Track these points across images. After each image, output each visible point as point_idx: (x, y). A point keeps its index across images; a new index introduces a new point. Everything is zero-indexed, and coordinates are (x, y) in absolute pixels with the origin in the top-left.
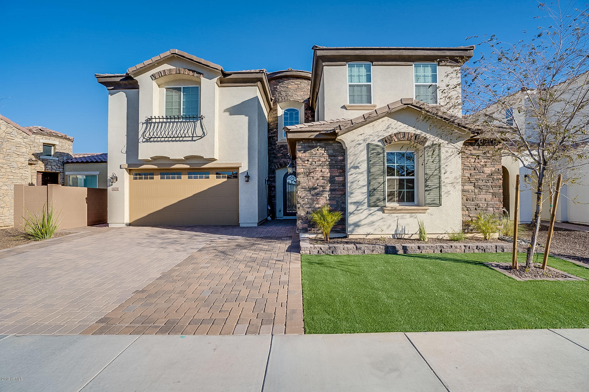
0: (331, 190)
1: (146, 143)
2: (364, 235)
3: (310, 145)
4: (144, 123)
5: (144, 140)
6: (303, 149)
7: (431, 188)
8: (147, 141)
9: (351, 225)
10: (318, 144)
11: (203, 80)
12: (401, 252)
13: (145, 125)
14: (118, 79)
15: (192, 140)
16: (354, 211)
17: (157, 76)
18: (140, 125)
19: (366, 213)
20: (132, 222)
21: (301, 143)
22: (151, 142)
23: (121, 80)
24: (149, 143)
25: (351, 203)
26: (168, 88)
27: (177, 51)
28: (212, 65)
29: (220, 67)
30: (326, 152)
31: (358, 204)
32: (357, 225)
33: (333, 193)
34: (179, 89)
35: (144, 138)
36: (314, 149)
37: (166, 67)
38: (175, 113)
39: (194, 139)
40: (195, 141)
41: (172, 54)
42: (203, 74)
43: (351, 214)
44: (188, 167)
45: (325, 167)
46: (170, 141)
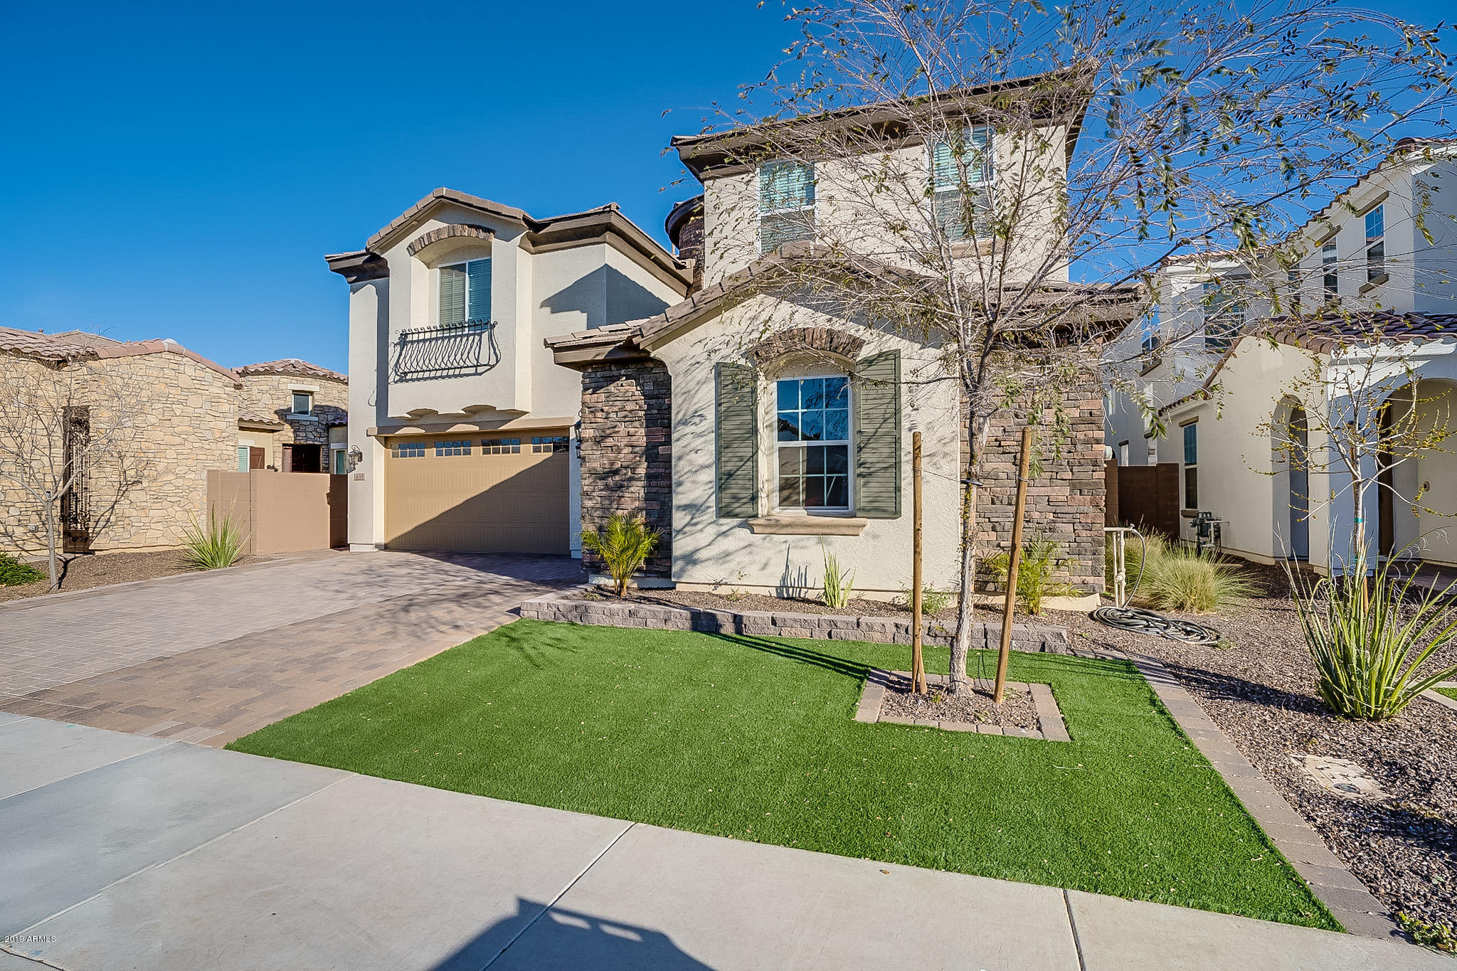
0: (649, 477)
1: (399, 384)
2: (709, 584)
3: (607, 373)
4: (396, 344)
5: (397, 378)
6: (593, 385)
7: (872, 470)
8: (401, 380)
9: (678, 559)
10: (623, 372)
11: (496, 243)
12: (728, 629)
13: (398, 348)
14: (359, 261)
15: (476, 374)
16: (684, 527)
17: (418, 247)
18: (391, 349)
19: (711, 531)
20: (390, 543)
21: (590, 370)
22: (407, 381)
23: (364, 262)
24: (404, 383)
25: (679, 507)
26: (443, 268)
27: (444, 191)
28: (506, 210)
29: (519, 213)
30: (639, 388)
31: (691, 508)
32: (690, 559)
33: (653, 483)
34: (461, 268)
35: (397, 374)
36: (615, 384)
37: (433, 225)
38: (456, 320)
39: (480, 370)
40: (481, 374)
41: (437, 198)
42: (494, 232)
43: (678, 532)
44: (476, 428)
45: (637, 424)
46: (440, 377)
